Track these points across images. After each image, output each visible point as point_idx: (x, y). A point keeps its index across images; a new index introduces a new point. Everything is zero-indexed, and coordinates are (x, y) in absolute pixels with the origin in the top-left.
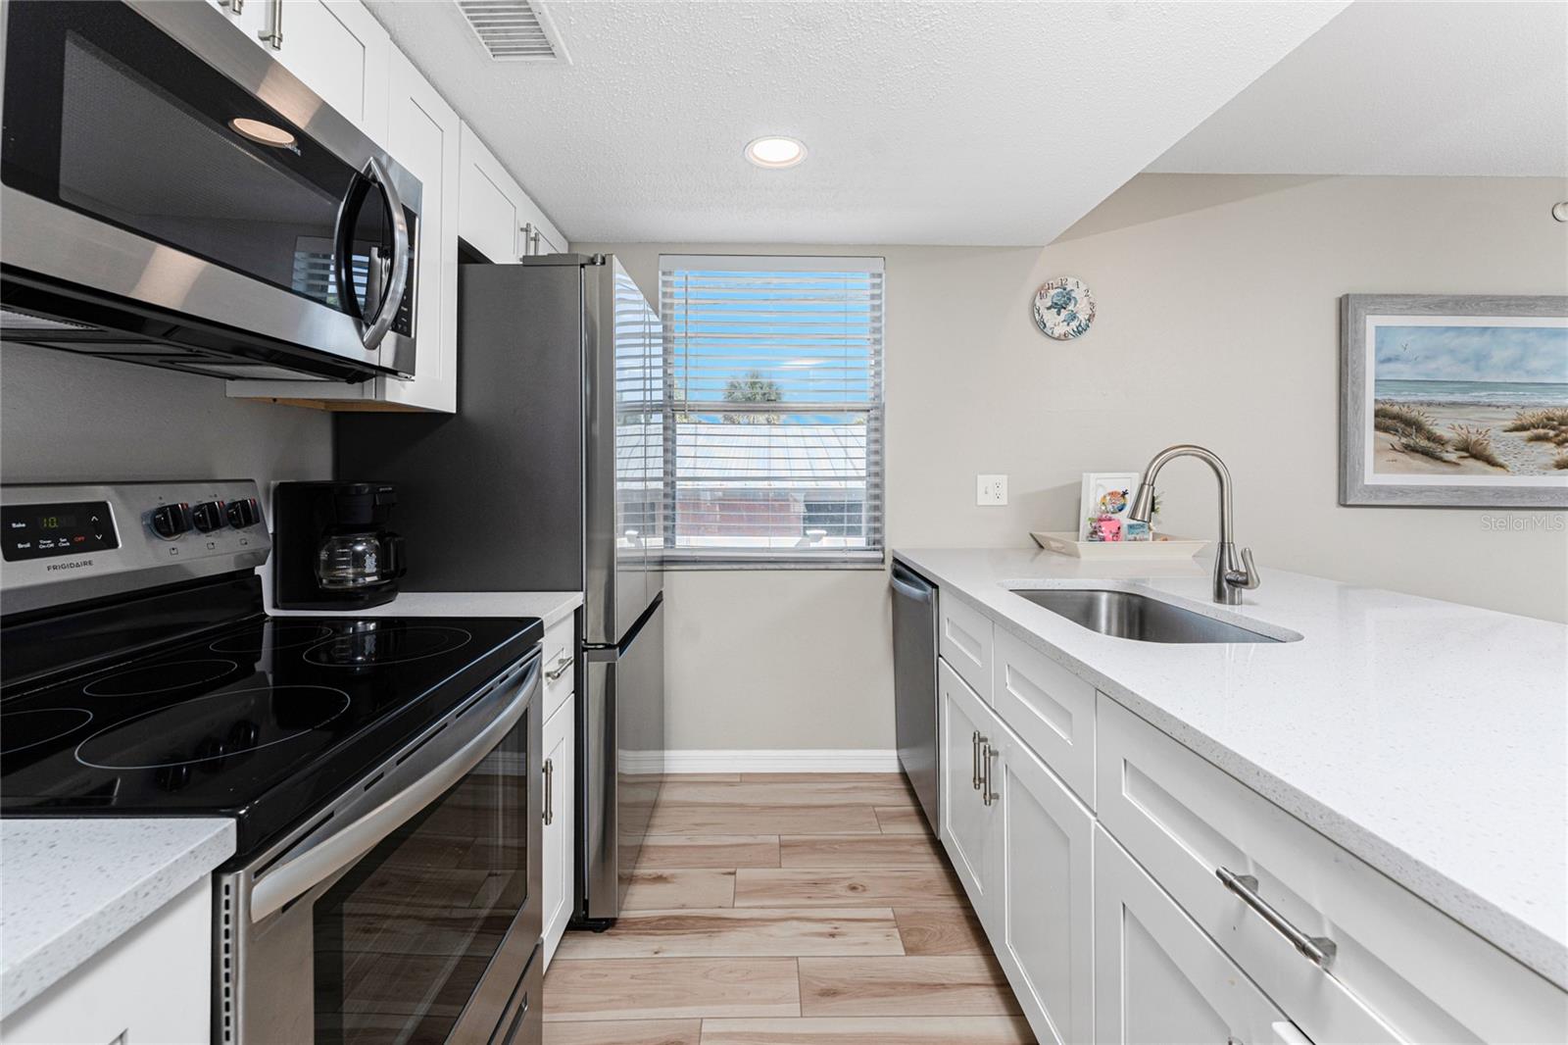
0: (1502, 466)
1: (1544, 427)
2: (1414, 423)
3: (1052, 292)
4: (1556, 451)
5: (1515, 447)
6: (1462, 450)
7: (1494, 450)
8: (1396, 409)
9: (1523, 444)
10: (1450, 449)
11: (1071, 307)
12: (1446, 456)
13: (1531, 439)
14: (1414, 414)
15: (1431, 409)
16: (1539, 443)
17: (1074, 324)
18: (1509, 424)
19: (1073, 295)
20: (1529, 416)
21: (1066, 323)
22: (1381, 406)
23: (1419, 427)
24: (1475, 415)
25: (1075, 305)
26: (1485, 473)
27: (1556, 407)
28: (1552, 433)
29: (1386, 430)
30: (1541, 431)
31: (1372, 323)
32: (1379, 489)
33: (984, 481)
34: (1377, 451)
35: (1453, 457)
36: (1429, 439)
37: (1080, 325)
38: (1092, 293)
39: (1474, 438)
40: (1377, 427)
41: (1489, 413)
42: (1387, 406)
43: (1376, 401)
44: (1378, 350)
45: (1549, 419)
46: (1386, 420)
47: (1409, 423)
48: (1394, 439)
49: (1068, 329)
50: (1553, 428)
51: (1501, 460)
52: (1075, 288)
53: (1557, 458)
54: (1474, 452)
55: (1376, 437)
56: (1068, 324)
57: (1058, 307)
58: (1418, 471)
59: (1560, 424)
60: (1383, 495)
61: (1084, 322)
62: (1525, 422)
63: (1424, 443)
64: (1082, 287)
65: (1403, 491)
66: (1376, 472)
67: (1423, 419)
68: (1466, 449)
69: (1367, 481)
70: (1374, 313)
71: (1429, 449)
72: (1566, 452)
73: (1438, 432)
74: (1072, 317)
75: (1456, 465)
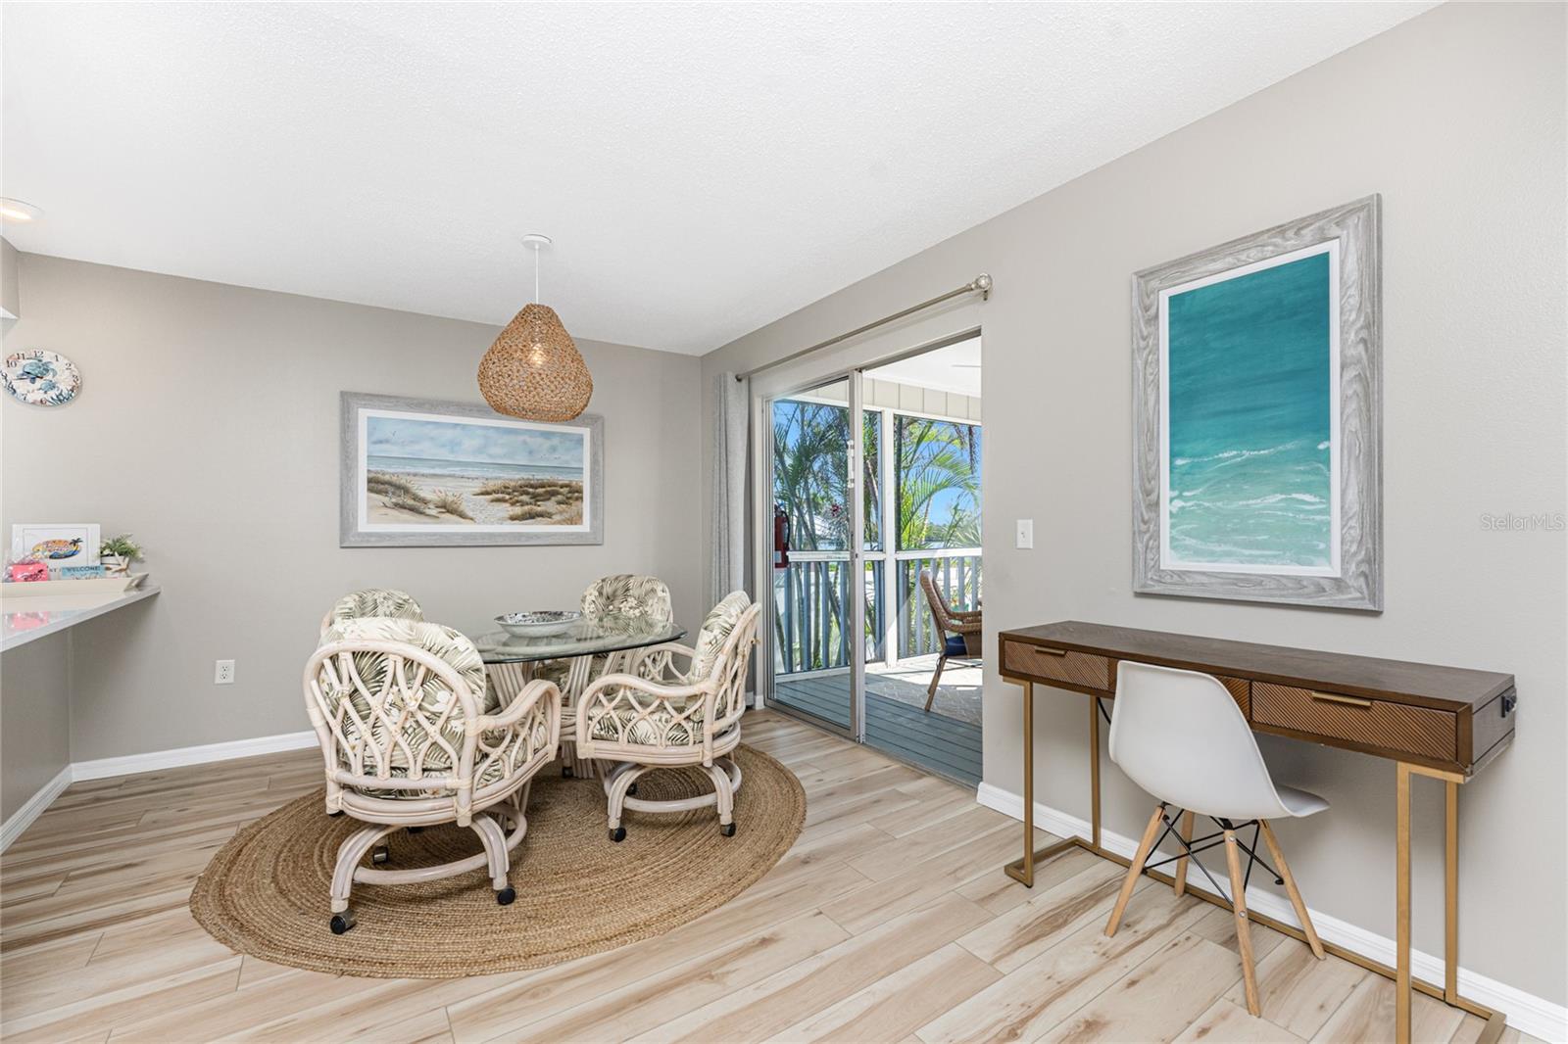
0: (472, 519)
1: (502, 493)
2: (403, 488)
3: (25, 362)
4: (510, 509)
5: (481, 506)
6: (441, 507)
7: (465, 507)
8: (387, 478)
9: (486, 504)
10: (432, 506)
11: (49, 377)
12: (428, 511)
13: (493, 501)
14: (403, 482)
15: (416, 478)
16: (498, 503)
17: (53, 393)
18: (478, 490)
19: (51, 367)
20: (491, 485)
21: (41, 391)
22: (372, 475)
23: (406, 491)
24: (451, 483)
25: (54, 376)
26: (457, 523)
27: (511, 480)
28: (507, 497)
29: (379, 492)
30: (500, 496)
31: (364, 414)
32: (371, 535)
34: (370, 508)
36: (414, 499)
37: (61, 394)
38: (75, 367)
39: (450, 499)
40: (370, 490)
41: (463, 482)
42: (379, 476)
43: (369, 471)
44: (370, 434)
45: (505, 487)
46: (376, 485)
47: (398, 487)
48: (386, 499)
50: (509, 494)
51: (470, 514)
52: (54, 361)
53: (511, 513)
54: (449, 509)
55: (368, 498)
56: (46, 392)
57: (32, 376)
58: (405, 522)
59: (514, 491)
60: (373, 539)
61: (65, 393)
62: (489, 489)
63: (411, 502)
64: (63, 361)
65: (391, 536)
66: (368, 522)
67: (409, 485)
68: (444, 507)
69: (361, 529)
70: (365, 406)
71: (415, 507)
72: (518, 510)
73: (422, 494)
74: (51, 387)
75: (435, 517)
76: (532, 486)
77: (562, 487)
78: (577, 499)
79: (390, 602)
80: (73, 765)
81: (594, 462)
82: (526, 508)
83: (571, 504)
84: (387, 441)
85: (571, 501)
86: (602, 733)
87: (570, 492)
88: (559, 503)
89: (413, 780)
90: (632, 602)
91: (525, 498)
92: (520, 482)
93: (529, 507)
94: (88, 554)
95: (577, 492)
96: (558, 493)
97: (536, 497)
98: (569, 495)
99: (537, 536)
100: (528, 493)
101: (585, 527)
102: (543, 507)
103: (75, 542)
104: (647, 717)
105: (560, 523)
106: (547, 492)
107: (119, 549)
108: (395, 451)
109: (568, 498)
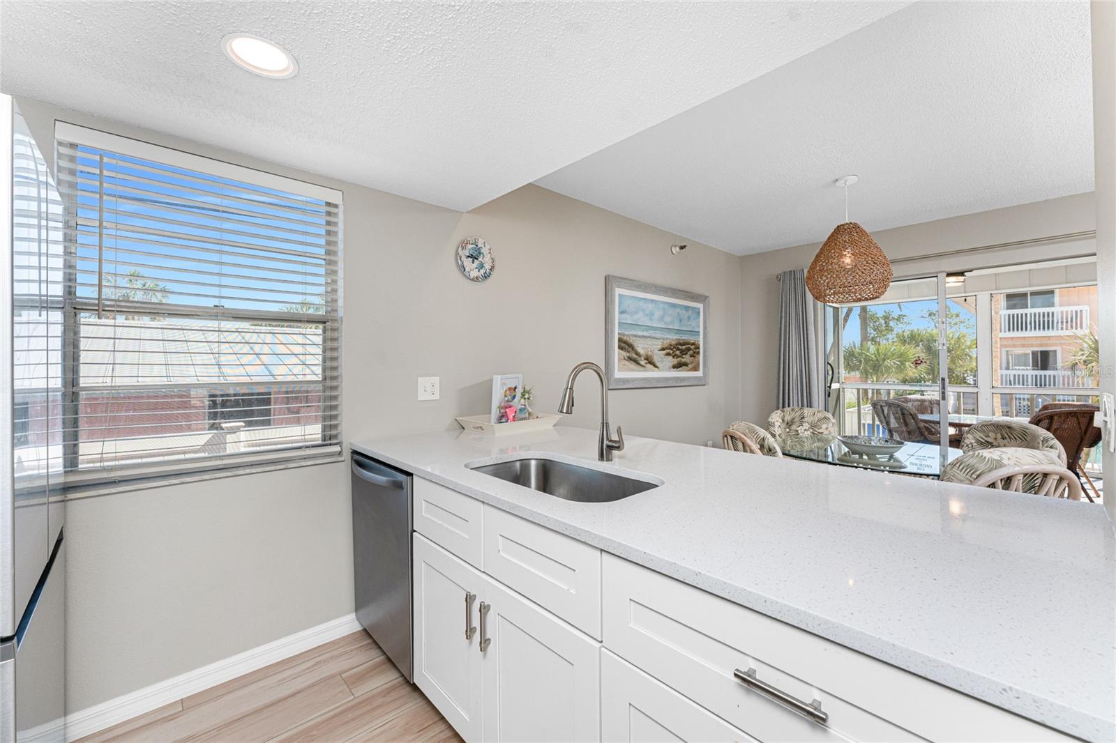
0: (658, 368)
1: (669, 349)
3: (470, 246)
4: (673, 360)
5: (661, 358)
6: (646, 360)
7: (656, 360)
8: (625, 338)
9: (663, 357)
10: (642, 359)
11: (480, 259)
12: (642, 363)
13: (666, 355)
14: (631, 341)
15: (637, 339)
16: (668, 357)
17: (482, 271)
18: (660, 347)
19: (482, 251)
20: (665, 344)
21: (477, 270)
22: (620, 336)
23: (633, 348)
24: (650, 342)
25: (483, 258)
26: (653, 371)
27: (672, 340)
28: (671, 352)
29: (622, 349)
30: (668, 351)
31: (618, 291)
32: (620, 380)
33: (422, 381)
34: (619, 360)
36: (636, 354)
37: (486, 273)
38: (492, 252)
39: (650, 354)
40: (619, 347)
41: (654, 342)
42: (623, 337)
43: (619, 333)
44: (619, 306)
45: (670, 345)
46: (622, 344)
47: (630, 345)
48: (625, 354)
49: (478, 274)
50: (672, 350)
51: (657, 364)
52: (483, 246)
53: (673, 363)
54: (650, 361)
55: (619, 353)
56: (479, 271)
57: (473, 257)
58: (633, 370)
59: (674, 348)
60: (621, 383)
61: (488, 271)
62: (664, 347)
63: (635, 356)
64: (487, 246)
65: (627, 381)
66: (619, 371)
67: (634, 344)
69: (616, 377)
70: (618, 286)
71: (636, 359)
72: (676, 361)
73: (639, 350)
74: (481, 266)
75: (644, 367)
76: (681, 344)
77: (692, 345)
78: (698, 353)
81: (705, 328)
82: (679, 360)
83: (695, 357)
84: (626, 312)
87: (695, 349)
88: (691, 356)
90: (806, 426)
91: (678, 353)
92: (675, 342)
93: (680, 358)
95: (698, 348)
96: (690, 349)
97: (683, 353)
99: (684, 379)
100: (678, 349)
101: (700, 373)
102: (685, 359)
103: (515, 389)
105: (692, 370)
106: (686, 348)
108: (629, 319)
109: (694, 353)
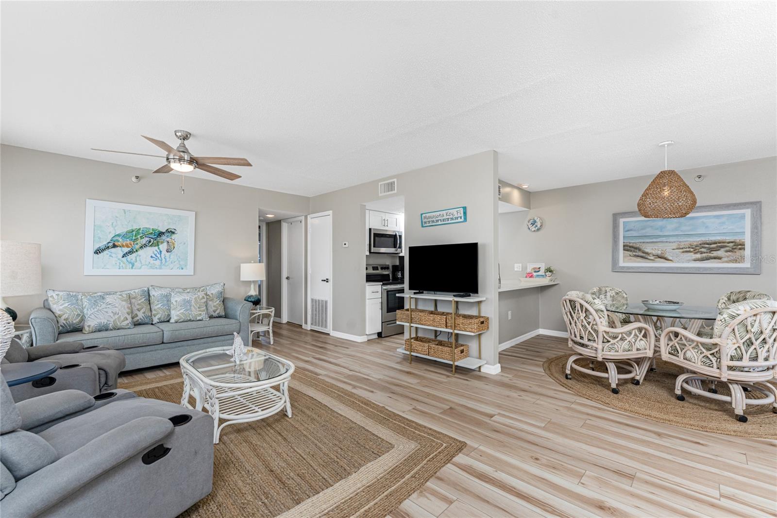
0: (671, 260)
1: (689, 248)
2: (638, 248)
3: (531, 221)
4: (694, 255)
5: (677, 254)
6: (656, 256)
7: (668, 255)
8: (631, 244)
9: (680, 253)
10: (651, 255)
11: (536, 224)
12: (649, 257)
13: (683, 252)
14: (638, 246)
15: (644, 244)
16: (686, 253)
17: (537, 228)
18: (675, 247)
19: (536, 221)
20: (683, 245)
22: (624, 244)
23: (640, 250)
24: (661, 245)
26: (664, 262)
27: (694, 242)
28: (692, 250)
29: (628, 250)
30: (688, 249)
31: (622, 221)
32: (624, 267)
33: (516, 265)
34: (624, 257)
35: (652, 258)
36: (643, 253)
38: (541, 220)
39: (660, 252)
40: (624, 250)
41: (667, 244)
42: (628, 244)
43: (624, 243)
44: (624, 228)
45: (691, 245)
46: (627, 248)
47: (636, 248)
48: (631, 253)
49: (535, 229)
50: (692, 248)
51: (671, 258)
52: (537, 219)
53: (694, 257)
54: (660, 256)
55: (624, 253)
57: (533, 224)
58: (639, 262)
59: (696, 247)
60: (626, 269)
61: (539, 227)
62: (681, 247)
63: (641, 254)
64: (539, 219)
65: (632, 268)
66: (624, 262)
67: (641, 247)
68: (658, 256)
69: (620, 265)
70: (622, 218)
71: (644, 256)
72: (698, 256)
73: (647, 250)
74: (536, 226)
75: (654, 260)
76: (708, 244)
77: (729, 243)
78: (740, 249)
79: (613, 292)
80: (540, 329)
81: (754, 227)
82: (704, 255)
83: (735, 252)
84: (631, 230)
85: (735, 250)
86: (672, 352)
87: (734, 246)
88: (727, 251)
89: (585, 341)
91: (703, 250)
92: (699, 242)
93: (706, 254)
94: (542, 272)
95: (740, 245)
96: (726, 246)
97: (711, 250)
98: (734, 247)
99: (710, 269)
100: (705, 248)
101: (747, 264)
102: (715, 254)
103: (539, 268)
104: (691, 349)
105: (727, 262)
106: (717, 246)
107: (549, 270)
108: (635, 234)
109: (733, 249)
